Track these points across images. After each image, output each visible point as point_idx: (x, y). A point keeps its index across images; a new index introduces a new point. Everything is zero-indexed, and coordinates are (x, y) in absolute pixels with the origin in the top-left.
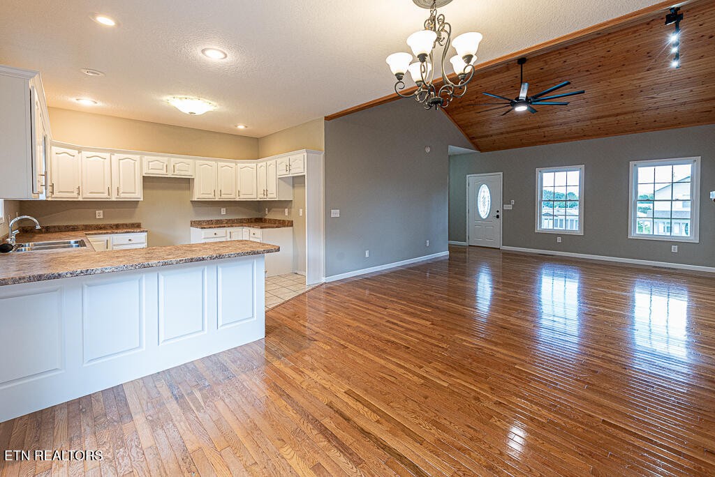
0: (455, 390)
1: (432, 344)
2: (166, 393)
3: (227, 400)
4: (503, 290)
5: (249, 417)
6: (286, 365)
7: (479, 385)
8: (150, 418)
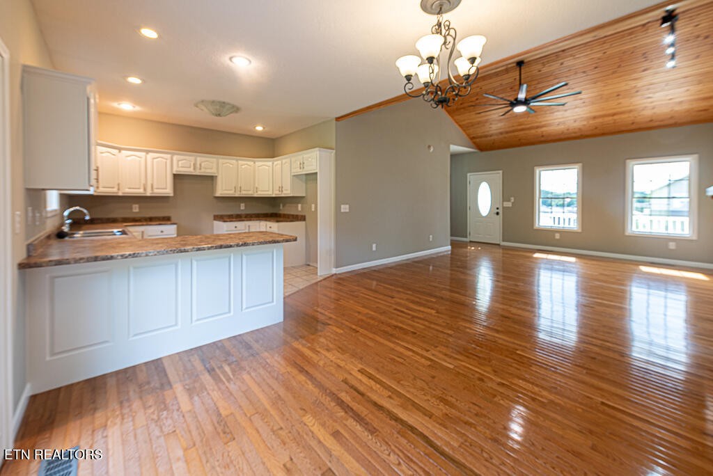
0: (461, 371)
1: (437, 330)
2: (199, 366)
3: (253, 374)
4: (503, 283)
5: (273, 389)
6: (304, 345)
7: (482, 368)
8: (187, 387)
